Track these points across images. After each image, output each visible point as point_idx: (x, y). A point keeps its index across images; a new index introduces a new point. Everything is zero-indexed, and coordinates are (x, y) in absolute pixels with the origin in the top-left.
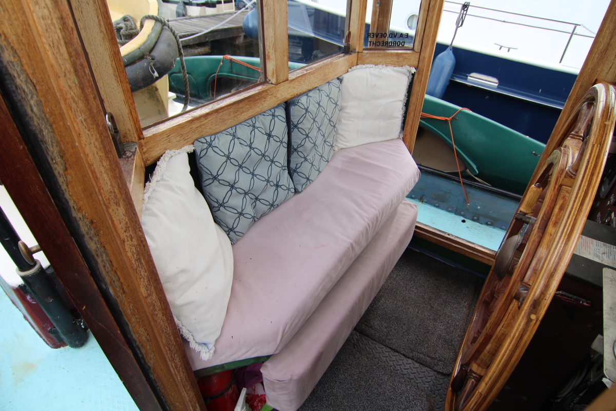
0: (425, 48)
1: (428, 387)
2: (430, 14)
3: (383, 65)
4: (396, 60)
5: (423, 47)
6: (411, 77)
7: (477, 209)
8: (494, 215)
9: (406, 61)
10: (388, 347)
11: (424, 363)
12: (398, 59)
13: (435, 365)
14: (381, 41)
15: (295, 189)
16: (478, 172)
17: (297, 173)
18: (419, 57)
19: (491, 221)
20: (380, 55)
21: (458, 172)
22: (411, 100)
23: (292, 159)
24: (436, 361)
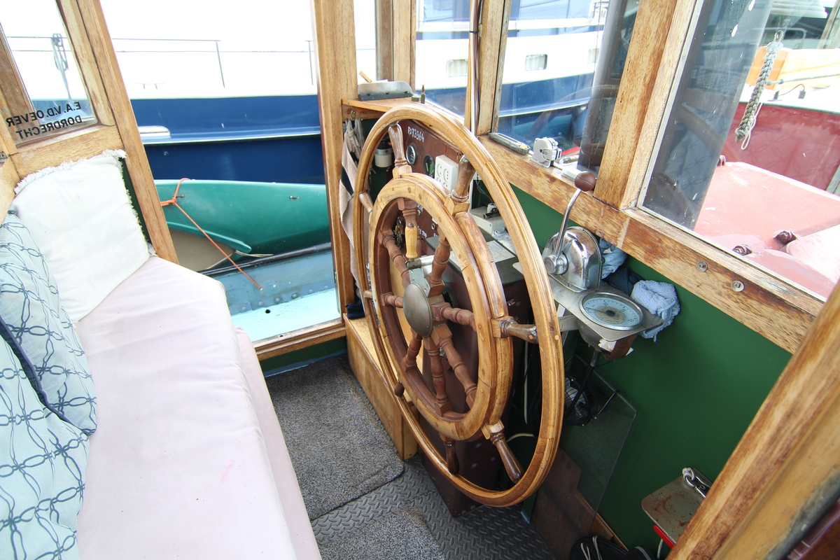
0: (121, 116)
1: (401, 503)
2: (102, 65)
3: (68, 161)
4: (84, 147)
5: (116, 116)
6: (120, 164)
7: (274, 289)
8: (295, 284)
9: (101, 143)
10: (331, 510)
11: (376, 485)
12: (87, 145)
13: (385, 476)
14: (38, 126)
15: (84, 431)
16: (250, 248)
17: (68, 403)
18: (119, 132)
19: (295, 292)
20: (53, 148)
21: (228, 259)
22: (138, 196)
23: (45, 390)
24: (383, 472)
